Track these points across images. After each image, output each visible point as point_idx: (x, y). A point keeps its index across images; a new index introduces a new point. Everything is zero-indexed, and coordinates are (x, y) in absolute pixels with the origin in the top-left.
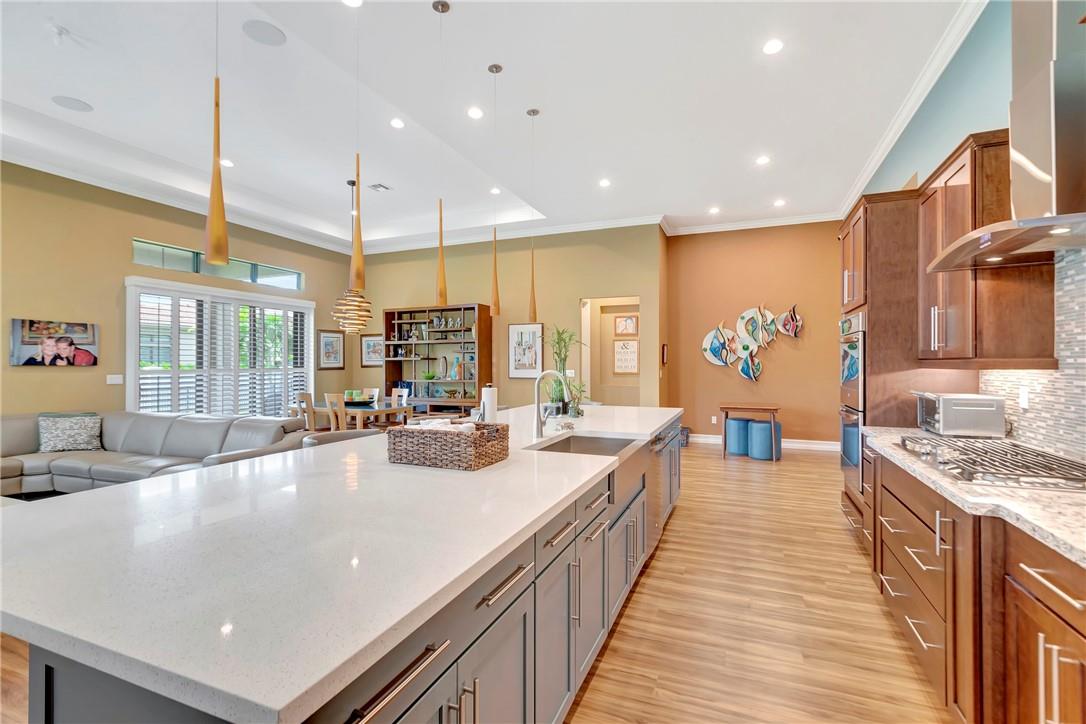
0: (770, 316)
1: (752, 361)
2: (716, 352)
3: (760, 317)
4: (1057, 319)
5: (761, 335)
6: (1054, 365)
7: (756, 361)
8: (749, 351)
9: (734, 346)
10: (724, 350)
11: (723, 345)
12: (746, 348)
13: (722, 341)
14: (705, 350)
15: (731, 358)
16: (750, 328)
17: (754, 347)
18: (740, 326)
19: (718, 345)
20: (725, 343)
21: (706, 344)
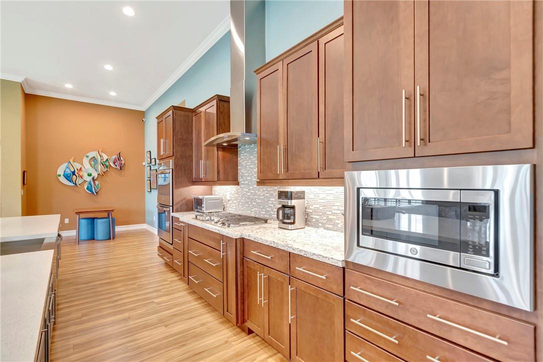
0: (105, 157)
1: (94, 183)
2: (67, 177)
3: (99, 157)
4: (239, 168)
5: (100, 167)
6: (238, 184)
7: (97, 183)
8: (92, 177)
9: (81, 174)
10: (74, 176)
11: (74, 173)
12: (90, 175)
13: (73, 170)
14: (60, 176)
15: (79, 181)
16: (93, 163)
17: (95, 174)
18: (86, 161)
19: (69, 172)
20: (75, 171)
21: (60, 171)
